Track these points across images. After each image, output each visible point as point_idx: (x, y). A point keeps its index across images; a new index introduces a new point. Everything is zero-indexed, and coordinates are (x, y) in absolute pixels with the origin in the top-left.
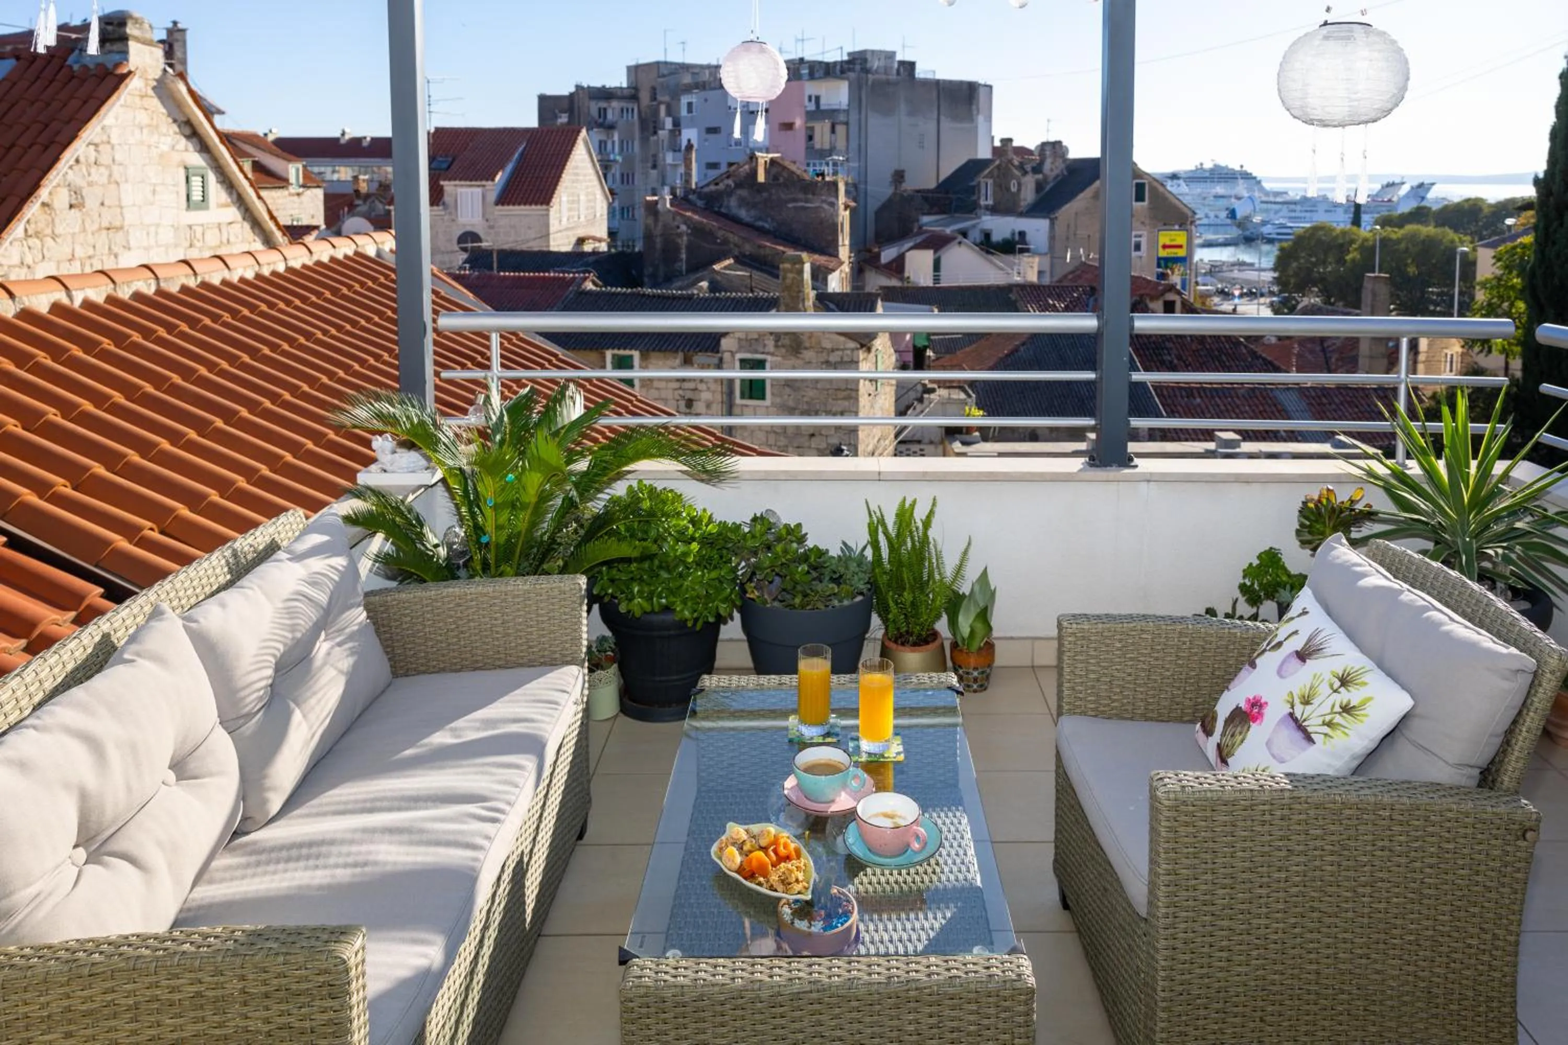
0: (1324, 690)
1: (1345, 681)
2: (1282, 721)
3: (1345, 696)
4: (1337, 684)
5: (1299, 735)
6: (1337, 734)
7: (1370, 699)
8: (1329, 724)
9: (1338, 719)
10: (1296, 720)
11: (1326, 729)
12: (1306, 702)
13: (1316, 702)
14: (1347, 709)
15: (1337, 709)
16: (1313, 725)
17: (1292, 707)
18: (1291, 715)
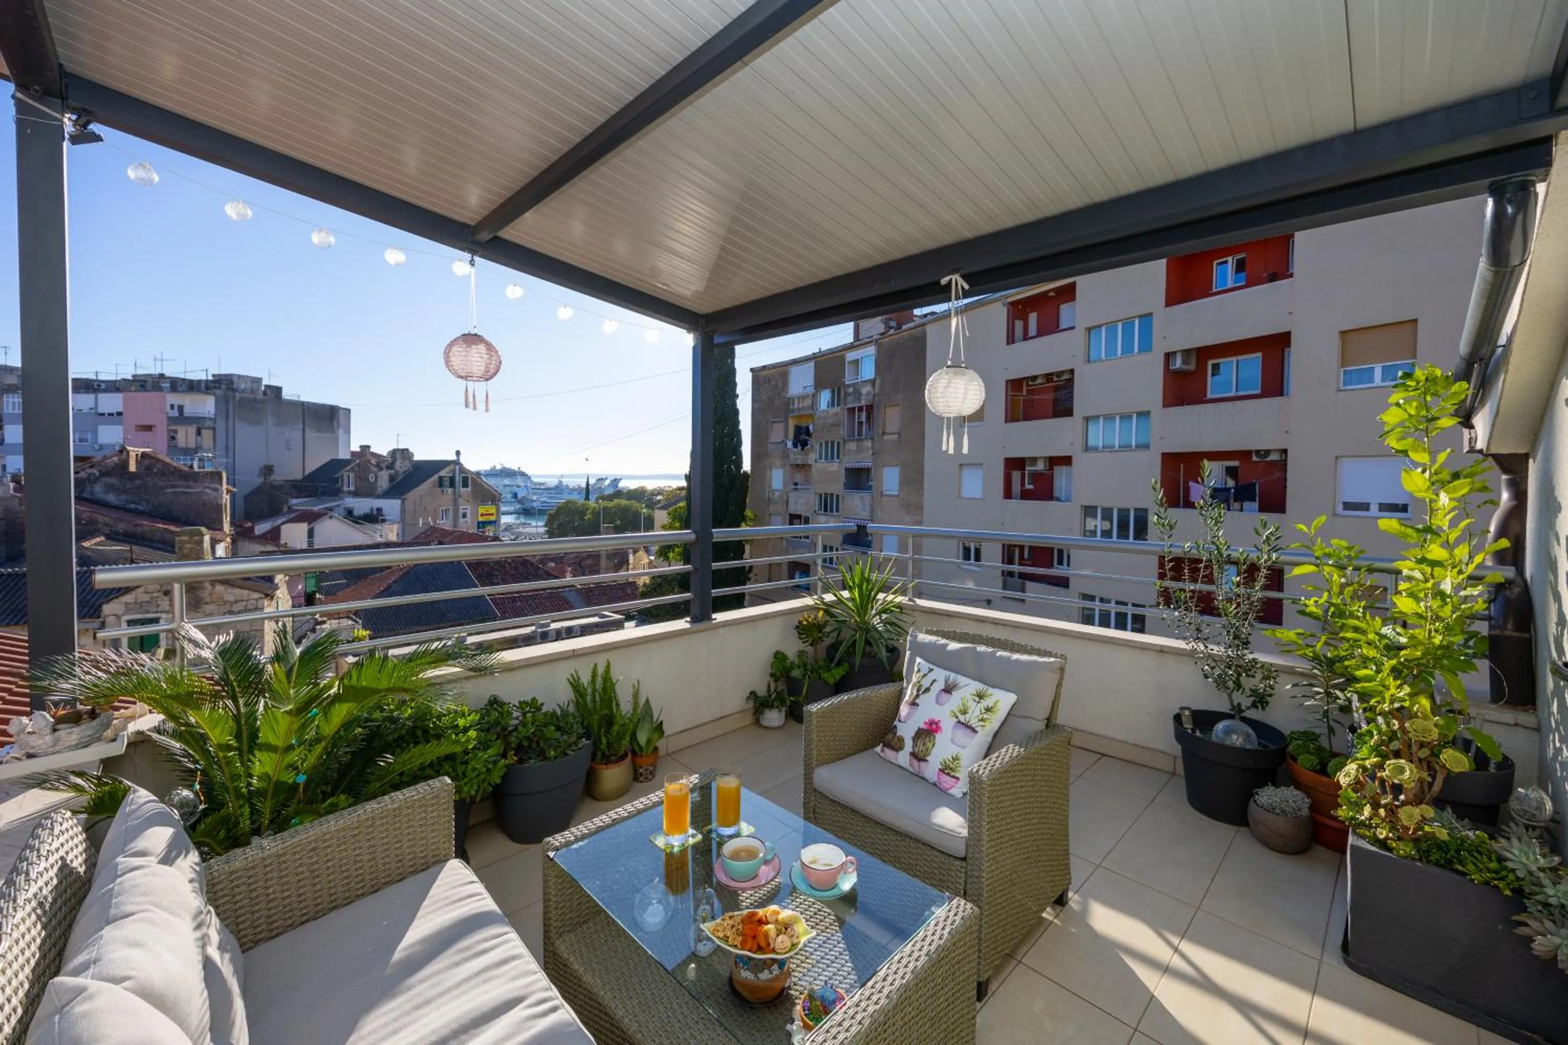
0: (971, 705)
1: (981, 696)
2: (954, 727)
3: (984, 703)
4: (977, 699)
5: (968, 731)
6: (987, 724)
7: (997, 702)
8: (982, 720)
9: (985, 716)
10: (963, 724)
11: (982, 723)
12: (964, 712)
13: (970, 711)
14: (988, 710)
15: (983, 711)
16: (974, 723)
17: (957, 717)
18: (959, 722)
